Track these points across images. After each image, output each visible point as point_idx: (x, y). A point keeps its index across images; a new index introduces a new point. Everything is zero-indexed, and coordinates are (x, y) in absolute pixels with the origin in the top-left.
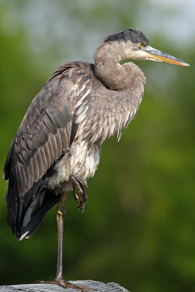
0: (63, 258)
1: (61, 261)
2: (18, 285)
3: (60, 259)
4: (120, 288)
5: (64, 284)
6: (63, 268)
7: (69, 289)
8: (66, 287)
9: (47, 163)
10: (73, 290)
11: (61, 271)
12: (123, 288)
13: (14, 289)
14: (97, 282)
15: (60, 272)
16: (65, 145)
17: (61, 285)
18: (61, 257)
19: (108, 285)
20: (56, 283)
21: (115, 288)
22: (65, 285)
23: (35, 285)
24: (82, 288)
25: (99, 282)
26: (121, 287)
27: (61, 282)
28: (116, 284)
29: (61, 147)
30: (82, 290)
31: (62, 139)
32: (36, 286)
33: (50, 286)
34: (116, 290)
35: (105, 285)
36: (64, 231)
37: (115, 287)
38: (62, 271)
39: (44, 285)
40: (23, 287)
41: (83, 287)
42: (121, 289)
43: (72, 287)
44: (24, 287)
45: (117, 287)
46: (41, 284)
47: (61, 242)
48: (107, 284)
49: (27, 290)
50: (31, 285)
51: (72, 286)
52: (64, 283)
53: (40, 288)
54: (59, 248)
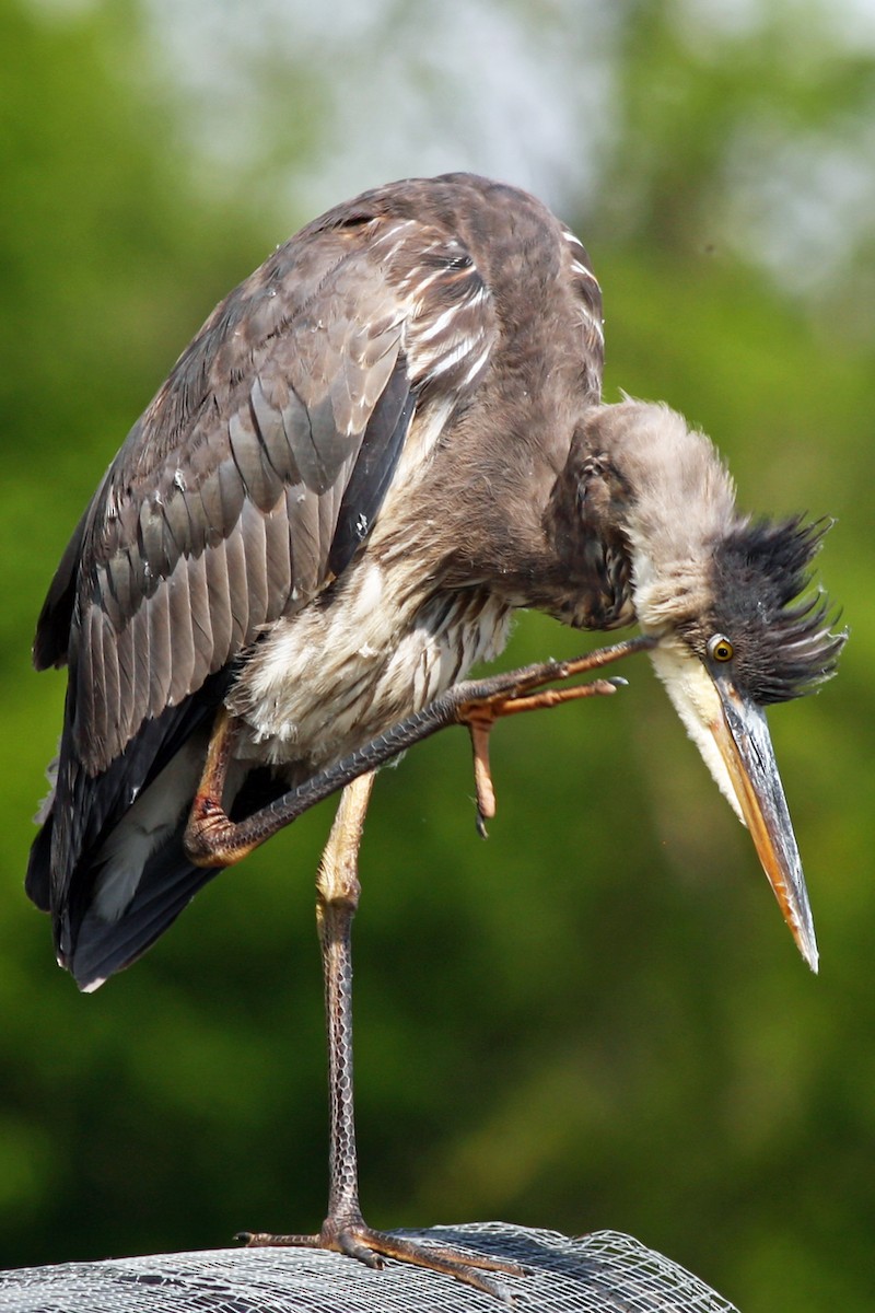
0: (356, 1118)
1: (349, 1131)
2: (144, 1259)
3: (343, 1123)
4: (643, 1260)
5: (369, 1245)
6: (359, 1168)
7: (392, 1270)
8: (380, 1262)
9: (209, 642)
10: (414, 1275)
11: (351, 1181)
12: (659, 1255)
13: (122, 1278)
14: (533, 1231)
15: (349, 1185)
16: (305, 574)
17: (352, 1250)
18: (345, 1114)
19: (587, 1244)
20: (331, 1241)
21: (620, 1257)
22: (375, 1251)
23: (226, 1255)
24: (459, 1264)
25: (540, 1231)
26: (651, 1252)
27: (352, 1234)
28: (625, 1240)
29: (286, 582)
30: (460, 1276)
31: (294, 542)
32: (230, 1260)
33: (300, 1259)
34: (624, 1269)
35: (570, 1244)
36: (354, 982)
37: (621, 1253)
38: (355, 1182)
39: (268, 1256)
40: (167, 1268)
41: (464, 1261)
42: (651, 1263)
43: (409, 1259)
44: (174, 1268)
45: (628, 1253)
46: (254, 1250)
47: (344, 1041)
48: (582, 1242)
49: (187, 1280)
50: (207, 1254)
51: (409, 1254)
52: (365, 1240)
53: (251, 1269)
54: (333, 1071)
